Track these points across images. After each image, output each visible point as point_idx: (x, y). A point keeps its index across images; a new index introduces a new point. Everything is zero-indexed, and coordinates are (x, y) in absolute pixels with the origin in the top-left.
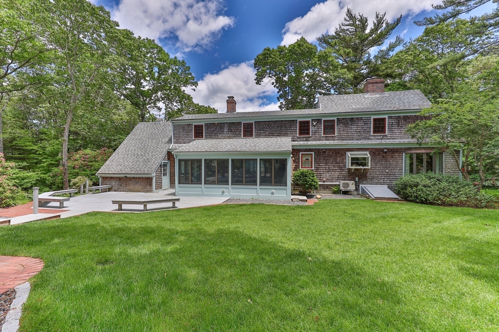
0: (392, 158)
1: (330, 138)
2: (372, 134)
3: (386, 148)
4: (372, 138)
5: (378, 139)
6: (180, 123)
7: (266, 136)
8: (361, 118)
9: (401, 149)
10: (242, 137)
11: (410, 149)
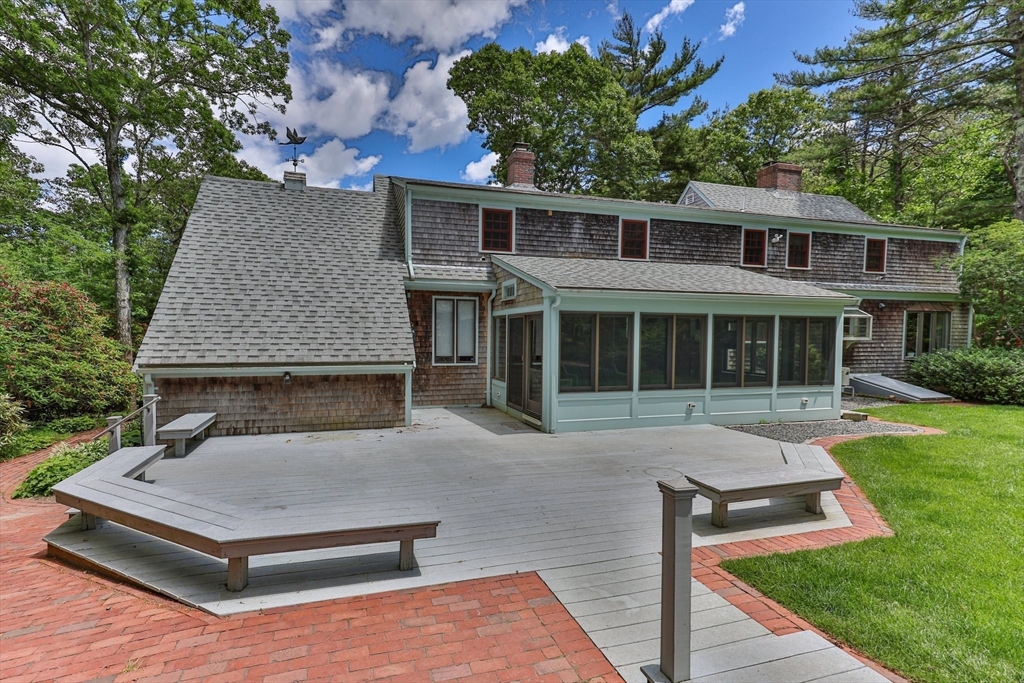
0: (891, 320)
1: (799, 275)
2: (864, 271)
3: (882, 301)
4: (865, 279)
5: (872, 282)
6: (437, 195)
7: (676, 259)
8: (851, 236)
9: (902, 302)
10: (619, 257)
11: (912, 303)
